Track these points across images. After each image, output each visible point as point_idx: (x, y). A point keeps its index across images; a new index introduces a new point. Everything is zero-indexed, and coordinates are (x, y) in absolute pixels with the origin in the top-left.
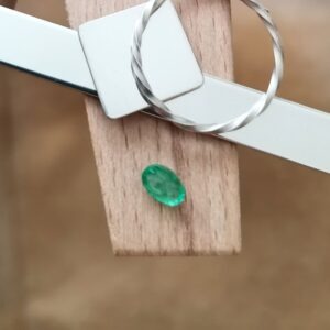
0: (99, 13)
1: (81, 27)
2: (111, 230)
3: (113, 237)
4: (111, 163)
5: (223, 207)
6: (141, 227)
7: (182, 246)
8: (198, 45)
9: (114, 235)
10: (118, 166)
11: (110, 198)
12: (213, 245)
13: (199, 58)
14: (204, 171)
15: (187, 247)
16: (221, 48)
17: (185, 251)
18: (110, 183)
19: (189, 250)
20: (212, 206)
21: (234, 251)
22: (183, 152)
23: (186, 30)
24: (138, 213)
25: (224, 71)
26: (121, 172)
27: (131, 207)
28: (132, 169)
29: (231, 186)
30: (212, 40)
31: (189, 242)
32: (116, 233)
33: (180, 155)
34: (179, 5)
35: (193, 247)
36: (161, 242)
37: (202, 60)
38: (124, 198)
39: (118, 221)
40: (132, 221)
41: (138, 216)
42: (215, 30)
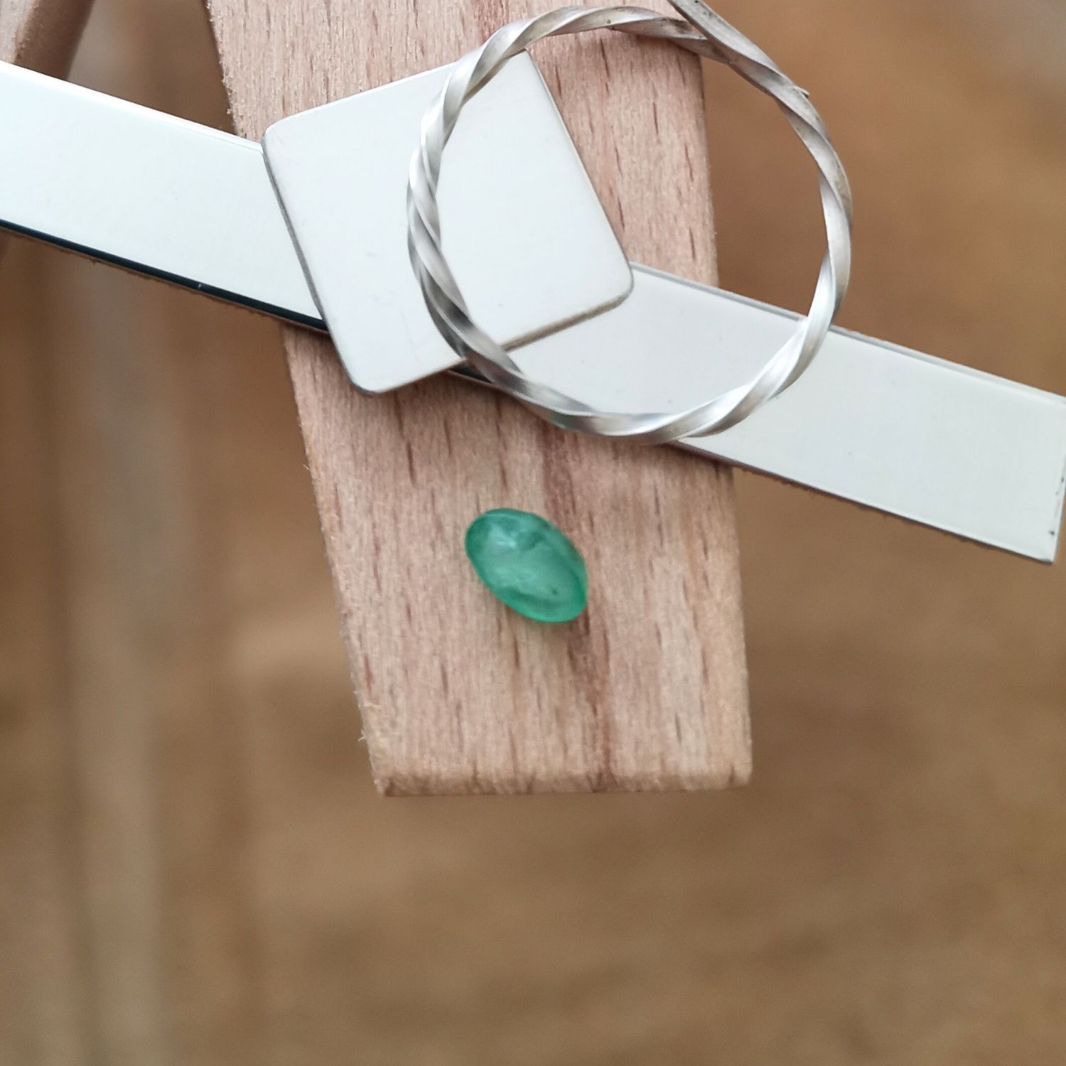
0: (320, 94)
2: (371, 719)
3: (377, 741)
4: (366, 525)
5: (696, 647)
6: (459, 707)
7: (581, 764)
8: (611, 182)
9: (378, 734)
10: (388, 532)
11: (365, 626)
12: (670, 760)
13: (616, 219)
14: (638, 544)
15: (595, 766)
16: (680, 193)
17: (588, 778)
18: (366, 582)
19: (600, 775)
20: (665, 644)
21: (732, 778)
22: (576, 489)
23: (575, 139)
24: (450, 669)
25: (690, 260)
26: (398, 551)
27: (427, 650)
28: (428, 540)
29: (717, 589)
30: (652, 168)
31: (599, 751)
32: (387, 725)
33: (568, 498)
34: (554, 68)
35: (612, 765)
36: (519, 751)
37: (623, 225)
38: (405, 625)
39: (391, 692)
40: (432, 692)
41: (450, 677)
42: (659, 142)
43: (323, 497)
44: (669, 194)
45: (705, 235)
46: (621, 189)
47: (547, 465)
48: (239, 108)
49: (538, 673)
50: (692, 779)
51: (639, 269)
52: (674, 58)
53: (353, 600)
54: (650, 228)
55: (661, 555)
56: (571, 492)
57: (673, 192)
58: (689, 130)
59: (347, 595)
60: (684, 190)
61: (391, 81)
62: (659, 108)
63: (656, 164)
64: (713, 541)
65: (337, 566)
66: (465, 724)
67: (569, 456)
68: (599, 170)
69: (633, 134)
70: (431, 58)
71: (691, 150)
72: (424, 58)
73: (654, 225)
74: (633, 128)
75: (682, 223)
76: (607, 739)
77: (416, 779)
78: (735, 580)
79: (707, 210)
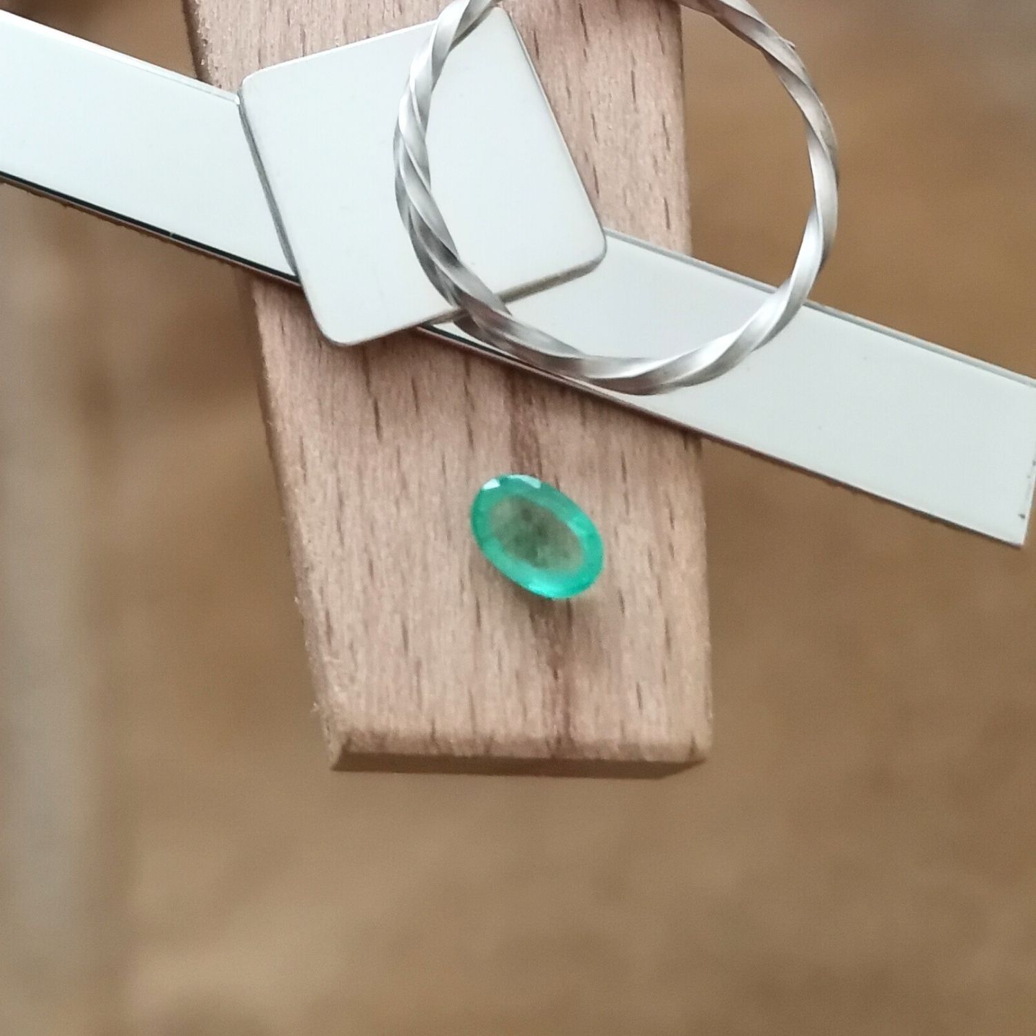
0: (297, 47)
4: (331, 479)
5: (659, 615)
6: (418, 665)
7: (540, 727)
8: (587, 150)
9: (337, 689)
11: (327, 579)
12: (631, 728)
13: (591, 184)
14: (604, 510)
15: (554, 730)
16: (656, 162)
17: (548, 743)
18: (329, 536)
19: (559, 741)
20: (627, 613)
21: (693, 750)
22: (543, 453)
23: (552, 102)
24: (411, 626)
25: (665, 228)
26: (362, 506)
27: (388, 606)
28: (392, 497)
29: (682, 559)
30: (628, 136)
31: (559, 716)
32: (346, 681)
33: (535, 461)
34: (532, 32)
35: (571, 729)
36: (478, 711)
37: (598, 192)
38: (367, 580)
39: (351, 647)
40: (392, 650)
41: (410, 634)
42: (636, 110)
43: (288, 450)
45: (679, 205)
46: (596, 156)
47: (514, 428)
48: (214, 58)
49: (499, 635)
50: (652, 748)
51: (613, 235)
52: (653, 27)
53: (315, 554)
54: (625, 196)
55: (627, 522)
56: (538, 456)
57: (649, 160)
58: (667, 99)
59: (310, 548)
60: (660, 159)
61: (368, 37)
62: (637, 76)
63: (632, 132)
64: (679, 512)
65: (300, 519)
66: (425, 682)
67: (537, 421)
68: (574, 135)
69: (610, 101)
70: (409, 16)
71: (668, 119)
72: (401, 16)
73: (628, 193)
74: (610, 96)
75: (657, 191)
76: (567, 703)
77: (373, 735)
78: (701, 551)
79: (682, 181)
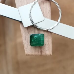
0: (22, 5)
1: (19, 8)
2: (25, 50)
3: (26, 52)
5: (48, 45)
10: (26, 37)
12: (46, 53)
20: (46, 45)
25: (49, 17)
29: (50, 41)
42: (47, 9)
43: (22, 34)
44: (48, 12)
47: (38, 32)
53: (24, 42)
55: (46, 39)
62: (47, 6)
72: (30, 2)
